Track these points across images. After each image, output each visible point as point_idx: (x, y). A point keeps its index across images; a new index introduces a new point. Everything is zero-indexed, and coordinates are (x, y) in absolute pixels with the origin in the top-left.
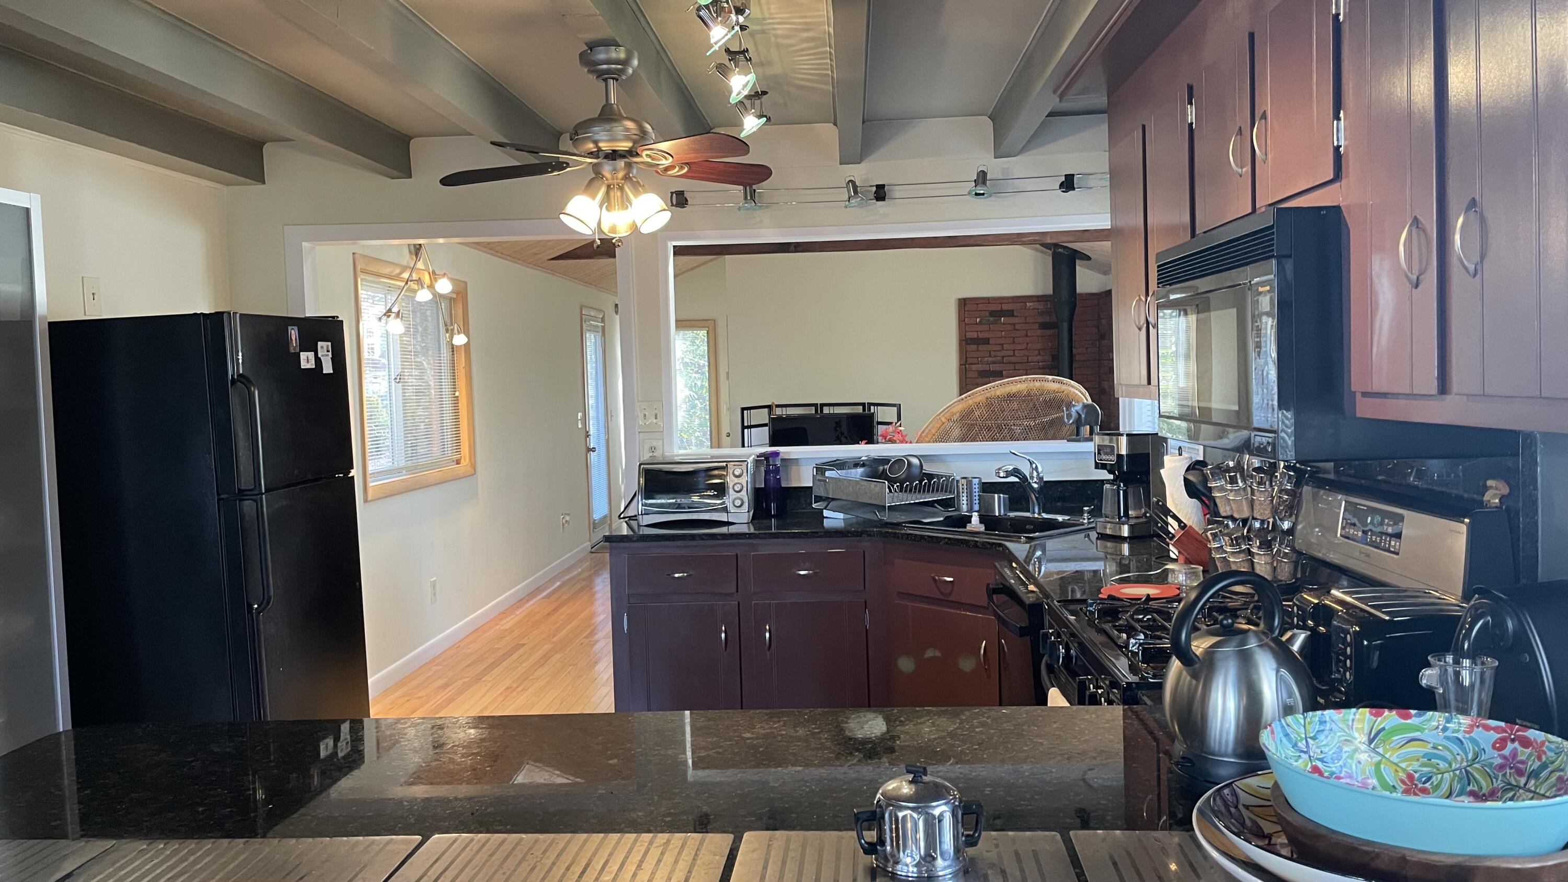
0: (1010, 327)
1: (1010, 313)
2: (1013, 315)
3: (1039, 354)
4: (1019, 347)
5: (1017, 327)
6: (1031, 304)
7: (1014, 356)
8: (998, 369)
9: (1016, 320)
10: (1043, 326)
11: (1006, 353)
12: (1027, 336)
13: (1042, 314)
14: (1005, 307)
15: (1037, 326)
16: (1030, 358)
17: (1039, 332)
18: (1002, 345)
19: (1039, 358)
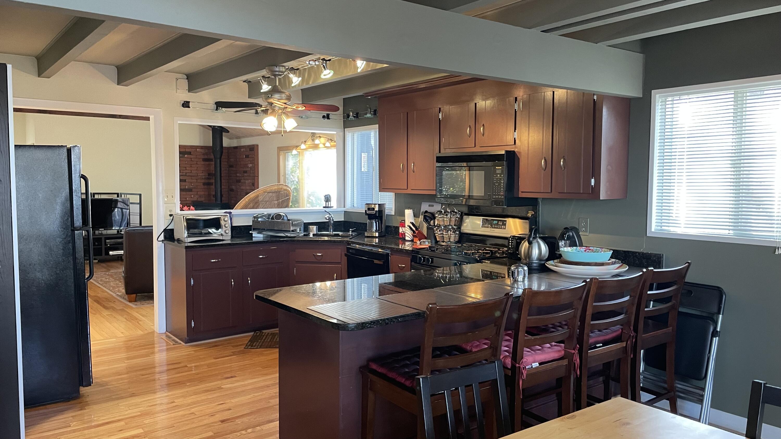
0: (189, 160)
1: (190, 153)
2: (190, 154)
3: (202, 173)
4: (193, 169)
5: (193, 160)
6: (199, 150)
7: (191, 173)
8: (184, 179)
9: (192, 157)
10: (205, 160)
11: (187, 171)
12: (197, 164)
13: (204, 154)
14: (187, 150)
15: (201, 160)
16: (198, 174)
17: (203, 163)
18: (186, 167)
19: (203, 174)
